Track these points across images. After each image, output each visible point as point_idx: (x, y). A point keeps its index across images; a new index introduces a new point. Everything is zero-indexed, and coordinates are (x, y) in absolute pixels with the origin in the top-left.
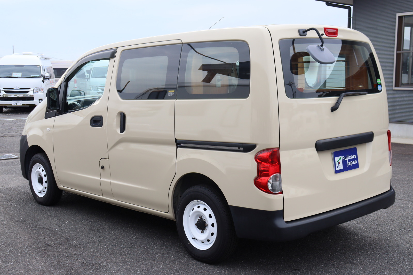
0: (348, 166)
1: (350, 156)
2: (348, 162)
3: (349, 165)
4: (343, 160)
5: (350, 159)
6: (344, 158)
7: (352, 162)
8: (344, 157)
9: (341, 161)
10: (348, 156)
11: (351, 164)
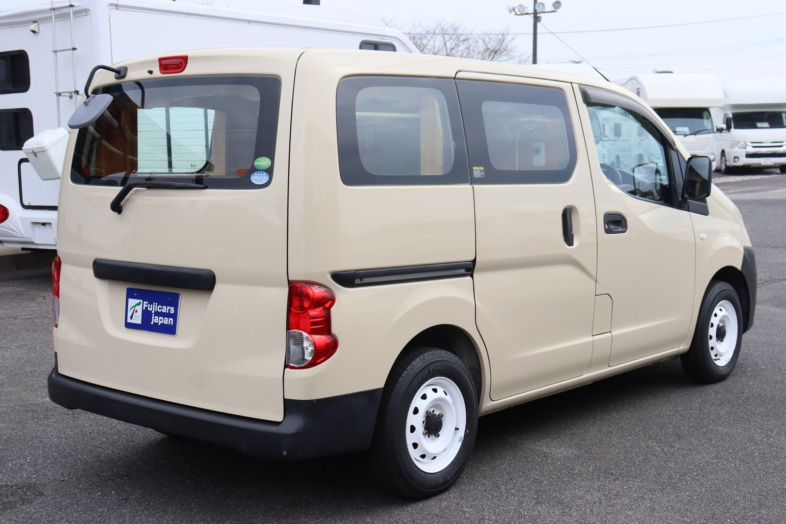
0: (152, 323)
1: (160, 306)
2: (153, 315)
3: (155, 322)
4: (144, 309)
5: (160, 311)
6: (147, 306)
7: (162, 318)
8: (147, 303)
9: (139, 309)
10: (156, 304)
11: (160, 322)
